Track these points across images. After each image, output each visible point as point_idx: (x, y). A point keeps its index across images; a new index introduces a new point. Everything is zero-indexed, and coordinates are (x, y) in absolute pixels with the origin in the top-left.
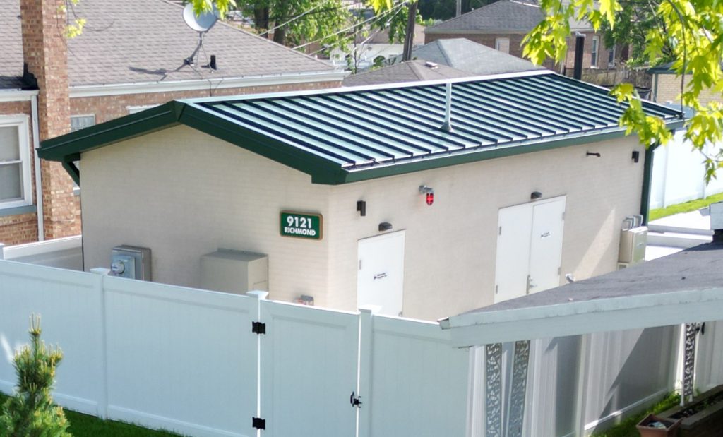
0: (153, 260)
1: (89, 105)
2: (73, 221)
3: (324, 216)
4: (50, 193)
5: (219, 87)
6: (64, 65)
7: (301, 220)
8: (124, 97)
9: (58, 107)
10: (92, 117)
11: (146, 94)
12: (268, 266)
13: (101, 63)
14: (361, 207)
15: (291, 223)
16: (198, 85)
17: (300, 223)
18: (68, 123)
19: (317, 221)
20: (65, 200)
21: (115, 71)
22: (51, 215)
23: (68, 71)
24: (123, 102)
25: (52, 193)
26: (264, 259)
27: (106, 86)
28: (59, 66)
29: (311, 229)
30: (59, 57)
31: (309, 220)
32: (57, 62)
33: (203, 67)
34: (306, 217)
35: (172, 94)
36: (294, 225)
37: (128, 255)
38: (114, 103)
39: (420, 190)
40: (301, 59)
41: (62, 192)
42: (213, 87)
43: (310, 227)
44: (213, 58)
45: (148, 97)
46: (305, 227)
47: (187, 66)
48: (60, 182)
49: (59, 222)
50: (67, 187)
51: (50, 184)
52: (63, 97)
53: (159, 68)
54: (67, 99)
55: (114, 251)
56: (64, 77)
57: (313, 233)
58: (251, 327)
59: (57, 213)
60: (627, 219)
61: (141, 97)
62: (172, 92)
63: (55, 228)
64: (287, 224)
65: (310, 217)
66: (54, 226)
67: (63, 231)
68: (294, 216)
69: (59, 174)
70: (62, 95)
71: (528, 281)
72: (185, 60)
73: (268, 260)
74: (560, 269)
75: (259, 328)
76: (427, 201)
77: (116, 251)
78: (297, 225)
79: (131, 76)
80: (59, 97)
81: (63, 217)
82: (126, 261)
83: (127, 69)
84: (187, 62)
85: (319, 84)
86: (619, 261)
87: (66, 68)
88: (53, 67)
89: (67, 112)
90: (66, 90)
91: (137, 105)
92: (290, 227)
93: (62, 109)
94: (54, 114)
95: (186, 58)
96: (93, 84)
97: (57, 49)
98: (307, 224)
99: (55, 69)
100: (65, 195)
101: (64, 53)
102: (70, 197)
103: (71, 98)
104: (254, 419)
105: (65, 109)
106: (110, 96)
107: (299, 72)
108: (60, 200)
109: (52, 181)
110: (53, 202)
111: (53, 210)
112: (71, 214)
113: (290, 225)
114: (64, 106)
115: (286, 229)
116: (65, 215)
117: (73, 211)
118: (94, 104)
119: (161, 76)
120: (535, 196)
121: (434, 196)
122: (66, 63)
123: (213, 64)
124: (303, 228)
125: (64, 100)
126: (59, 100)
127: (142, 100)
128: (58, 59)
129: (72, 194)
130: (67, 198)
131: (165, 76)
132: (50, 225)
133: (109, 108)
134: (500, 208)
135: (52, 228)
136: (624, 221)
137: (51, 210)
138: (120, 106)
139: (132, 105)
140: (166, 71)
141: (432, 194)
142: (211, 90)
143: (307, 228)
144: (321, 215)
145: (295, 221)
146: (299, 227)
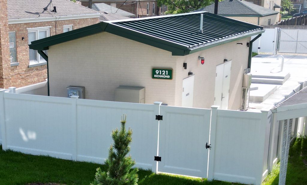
0: (86, 92)
1: (14, 27)
2: (10, 77)
3: (174, 70)
4: (2, 66)
5: (59, 20)
6: (6, 10)
7: (163, 71)
8: (26, 24)
9: (4, 28)
10: (14, 33)
11: (34, 23)
12: (145, 92)
13: (14, 10)
14: (185, 65)
15: (157, 73)
16: (52, 19)
17: (162, 73)
18: (8, 35)
19: (170, 72)
20: (7, 69)
21: (20, 13)
22: (2, 75)
23: (8, 13)
24: (25, 26)
25: (3, 66)
26: (144, 89)
27: (19, 19)
28: (5, 10)
29: (168, 75)
30: (4, 6)
31: (167, 71)
32: (4, 9)
33: (51, 11)
34: (165, 70)
35: (43, 23)
36: (159, 74)
37: (75, 90)
38: (22, 26)
39: (198, 58)
40: (84, 8)
41: (7, 65)
42: (57, 20)
43: (167, 74)
44: (55, 8)
45: (34, 24)
46: (165, 74)
47: (45, 11)
48: (5, 61)
49: (6, 78)
50: (8, 63)
51: (2, 62)
52: (6, 24)
53: (36, 12)
54: (7, 25)
55: (67, 88)
56: (6, 15)
57: (169, 77)
58: (155, 117)
59: (5, 75)
60: (245, 70)
61: (32, 24)
62: (43, 22)
63: (4, 81)
64: (156, 74)
65: (167, 70)
66: (4, 80)
67: (7, 82)
68: (159, 70)
69: (5, 57)
70: (5, 23)
71: (222, 95)
72: (44, 9)
73: (145, 89)
74: (229, 90)
75: (159, 118)
76: (202, 63)
77: (69, 88)
78: (160, 74)
79: (27, 15)
80: (5, 24)
81: (7, 76)
82: (75, 92)
83: (24, 12)
84: (45, 9)
85: (92, 19)
86: (242, 87)
87: (7, 11)
88: (2, 11)
89: (7, 30)
90: (7, 21)
91: (30, 27)
92: (157, 75)
93: (6, 29)
94: (3, 31)
95: (44, 8)
96: (15, 19)
97: (3, 3)
98: (166, 73)
99: (3, 12)
100: (8, 67)
101: (6, 5)
102: (9, 67)
103: (9, 24)
104: (155, 157)
105: (7, 29)
106: (21, 24)
107: (85, 14)
108: (6, 69)
109: (3, 60)
110: (3, 69)
111: (3, 73)
112: (10, 74)
113: (157, 74)
114: (6, 28)
115: (155, 76)
116: (8, 75)
117: (11, 73)
118: (15, 27)
119: (38, 16)
120: (225, 60)
121: (205, 61)
122: (7, 9)
123: (55, 10)
124: (163, 75)
125: (6, 25)
126: (5, 25)
127: (32, 25)
128: (4, 8)
129: (10, 66)
130: (8, 68)
131: (40, 15)
132: (2, 80)
133: (20, 29)
134: (217, 66)
135: (3, 81)
136: (244, 71)
137: (2, 73)
138: (24, 28)
139: (29, 27)
140: (39, 13)
141: (204, 60)
142: (56, 21)
143: (166, 75)
144: (173, 69)
145: (159, 72)
146: (162, 75)
